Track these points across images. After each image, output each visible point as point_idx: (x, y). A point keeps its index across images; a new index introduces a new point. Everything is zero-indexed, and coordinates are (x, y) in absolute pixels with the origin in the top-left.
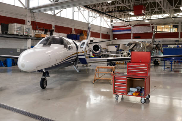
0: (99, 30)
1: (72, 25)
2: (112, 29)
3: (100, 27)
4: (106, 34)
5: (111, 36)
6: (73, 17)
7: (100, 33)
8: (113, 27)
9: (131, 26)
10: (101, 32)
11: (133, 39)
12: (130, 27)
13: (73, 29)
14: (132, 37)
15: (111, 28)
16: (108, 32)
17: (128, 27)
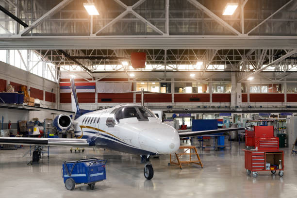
0: (42, 85)
1: (7, 75)
2: (60, 83)
3: (43, 79)
4: (51, 92)
5: (56, 97)
6: (8, 59)
7: (42, 91)
8: (61, 80)
9: (94, 79)
10: (45, 88)
11: (98, 102)
12: (92, 81)
13: (8, 83)
14: (96, 100)
15: (57, 81)
16: (53, 89)
17: (90, 81)
